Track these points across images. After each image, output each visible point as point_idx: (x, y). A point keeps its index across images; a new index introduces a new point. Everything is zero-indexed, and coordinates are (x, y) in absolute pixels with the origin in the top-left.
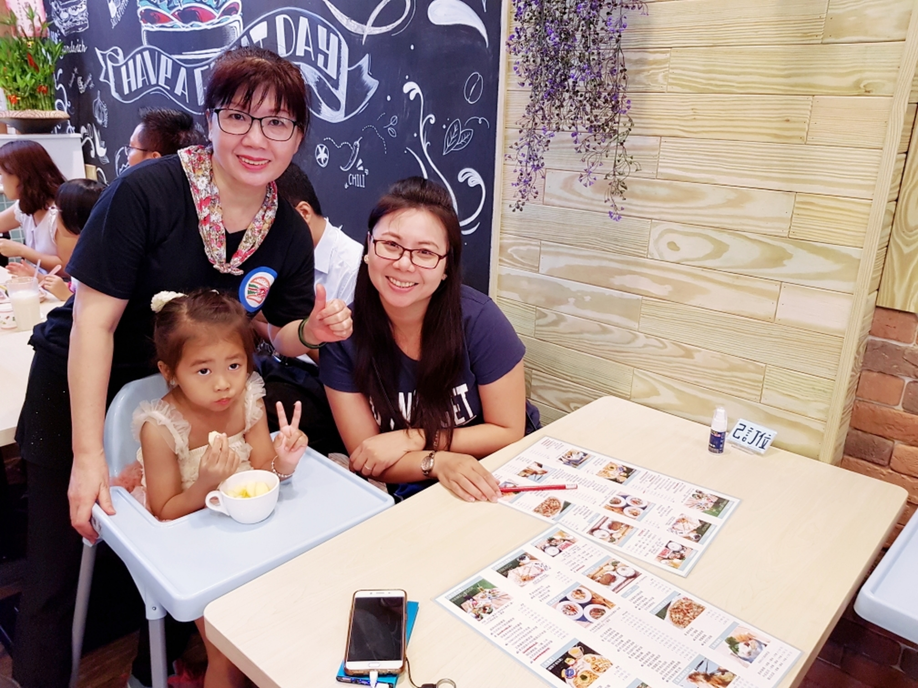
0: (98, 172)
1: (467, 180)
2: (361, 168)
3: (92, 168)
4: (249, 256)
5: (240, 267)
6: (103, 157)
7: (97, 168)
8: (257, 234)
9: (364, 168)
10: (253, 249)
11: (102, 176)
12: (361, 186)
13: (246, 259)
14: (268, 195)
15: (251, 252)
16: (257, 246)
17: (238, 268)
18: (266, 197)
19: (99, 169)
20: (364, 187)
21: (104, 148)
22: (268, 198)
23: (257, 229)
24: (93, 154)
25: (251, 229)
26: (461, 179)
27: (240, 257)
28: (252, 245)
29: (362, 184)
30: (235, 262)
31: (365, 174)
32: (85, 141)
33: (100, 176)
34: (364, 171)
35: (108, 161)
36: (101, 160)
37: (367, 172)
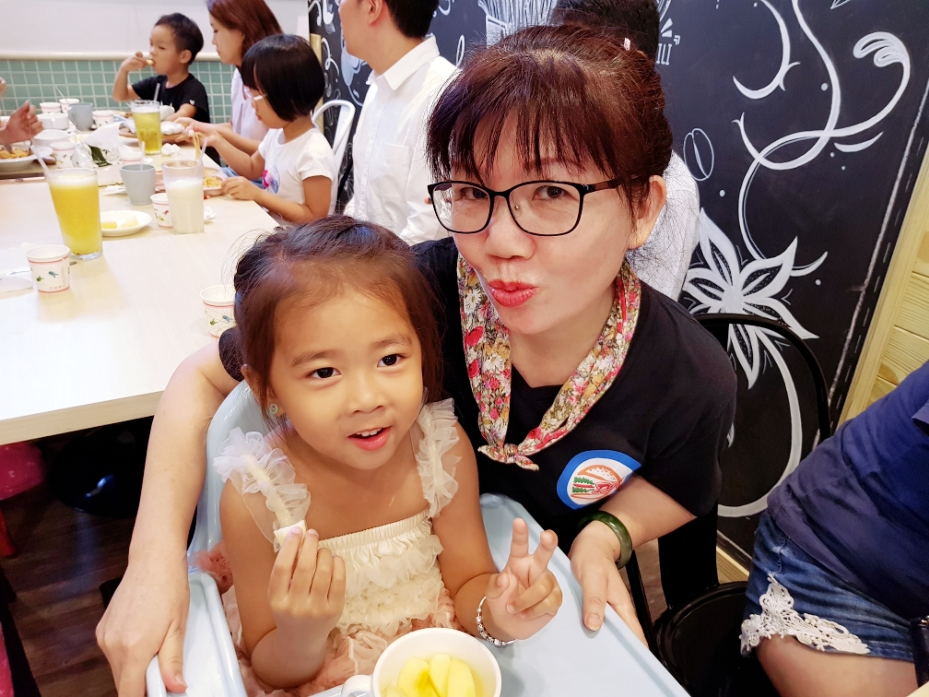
0: (323, 44)
1: (871, 55)
2: (669, 34)
3: (316, 38)
4: (554, 441)
5: (534, 458)
6: (329, 25)
7: (321, 38)
8: (574, 403)
9: (673, 34)
10: (563, 429)
11: (327, 49)
12: (663, 63)
13: (547, 445)
14: (610, 323)
15: (559, 435)
16: (570, 426)
17: (528, 457)
18: (607, 325)
19: (324, 40)
20: (667, 63)
21: (331, 13)
22: (610, 327)
23: (575, 393)
24: (319, 22)
25: (566, 392)
26: (859, 52)
27: (539, 442)
28: (561, 422)
29: (665, 60)
30: (526, 447)
31: (673, 43)
32: (312, 5)
33: (324, 48)
34: (673, 37)
35: (334, 30)
36: (327, 29)
37: (677, 40)
